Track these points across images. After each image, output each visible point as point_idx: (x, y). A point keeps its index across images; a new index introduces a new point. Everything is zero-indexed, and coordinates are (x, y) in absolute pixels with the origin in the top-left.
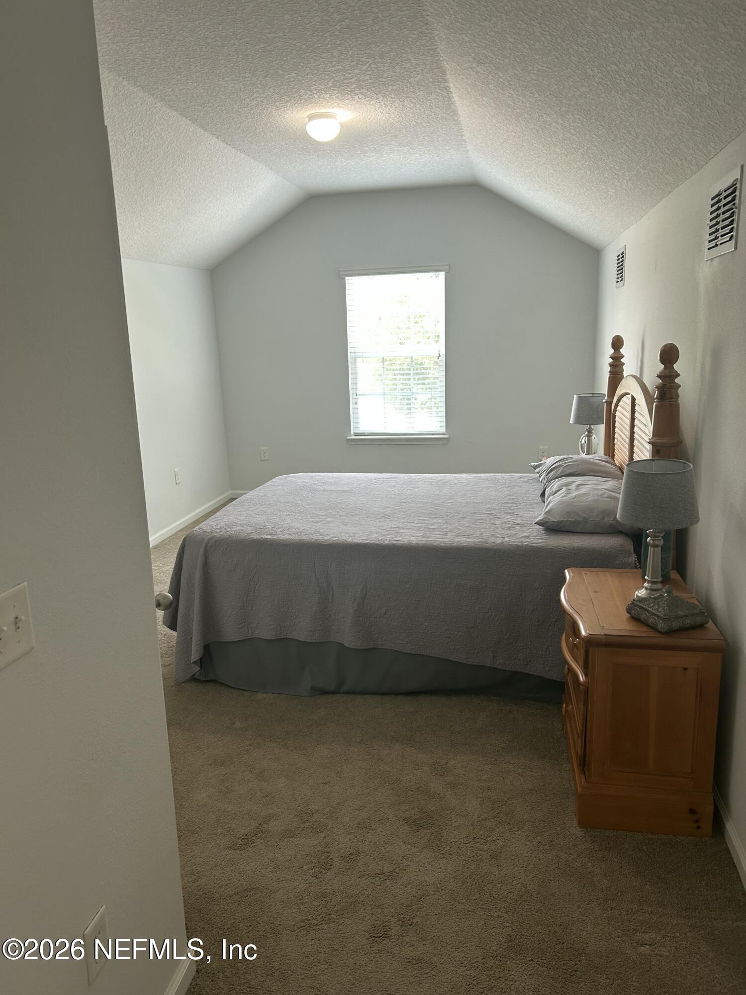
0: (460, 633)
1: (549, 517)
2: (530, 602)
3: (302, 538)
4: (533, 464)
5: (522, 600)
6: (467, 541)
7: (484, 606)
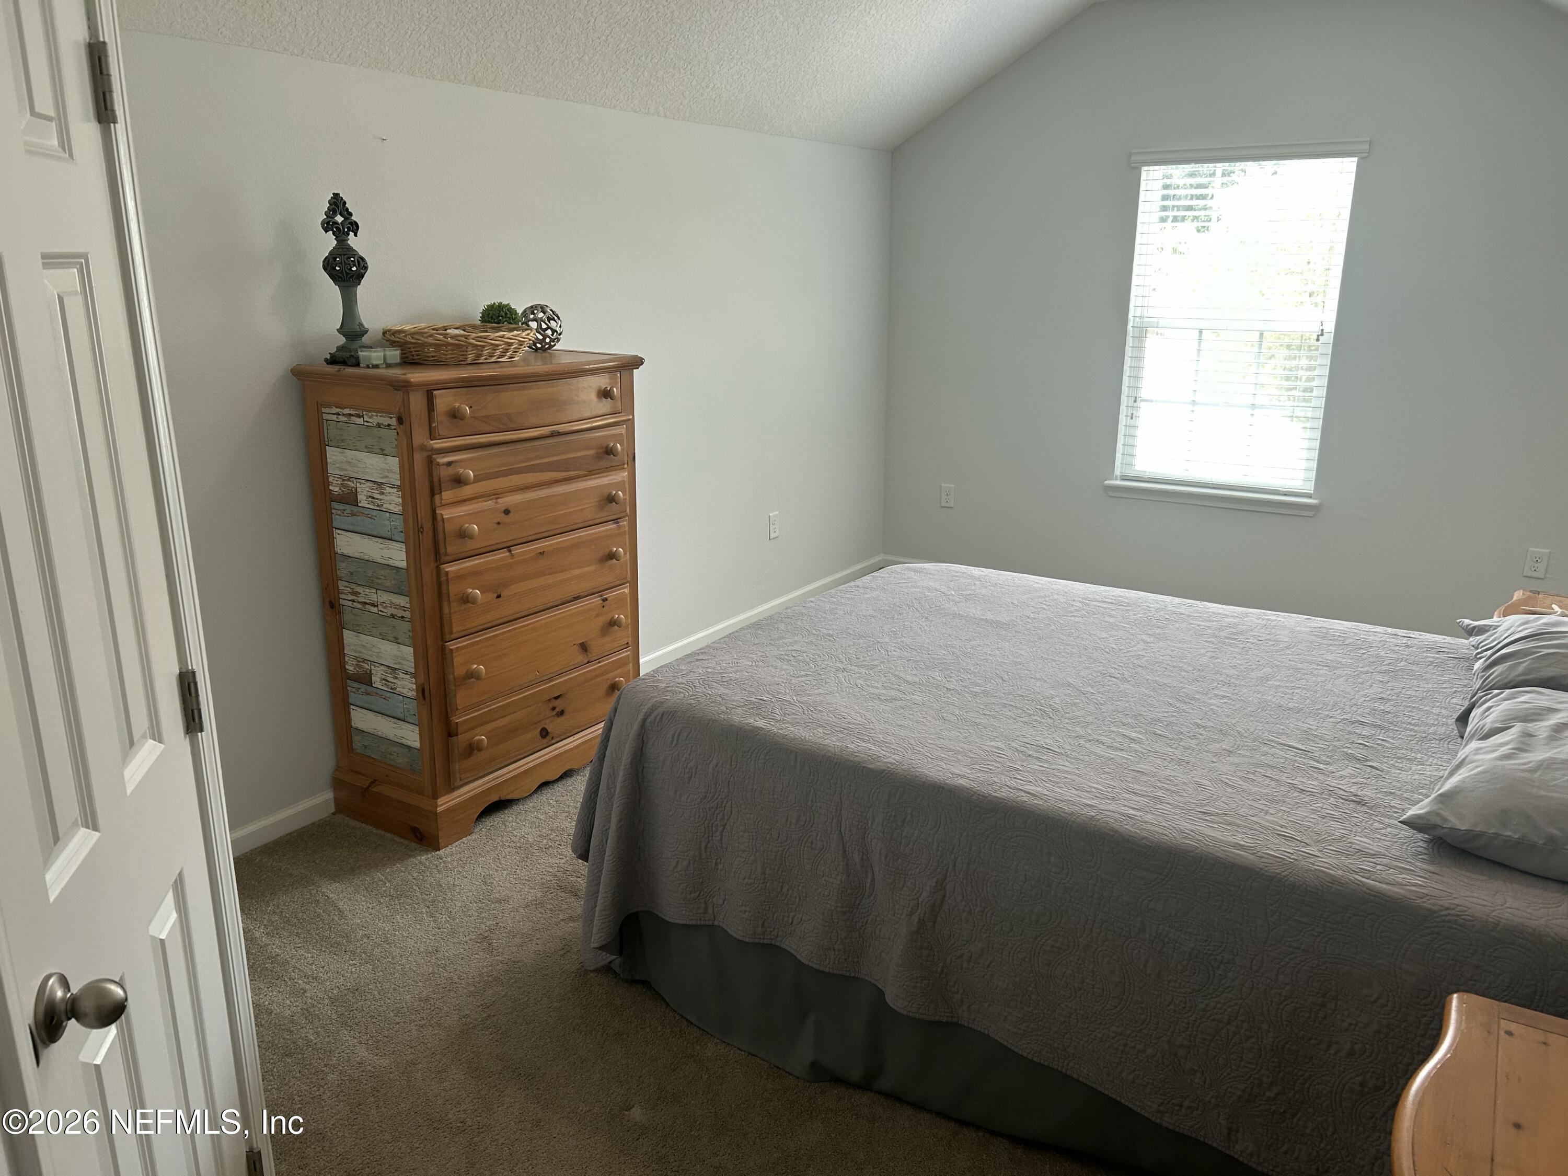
0: (1150, 1051)
1: (1445, 813)
2: (1347, 1030)
3: (826, 742)
4: (1467, 621)
5: (1325, 1018)
6: (1201, 834)
7: (1219, 1006)
